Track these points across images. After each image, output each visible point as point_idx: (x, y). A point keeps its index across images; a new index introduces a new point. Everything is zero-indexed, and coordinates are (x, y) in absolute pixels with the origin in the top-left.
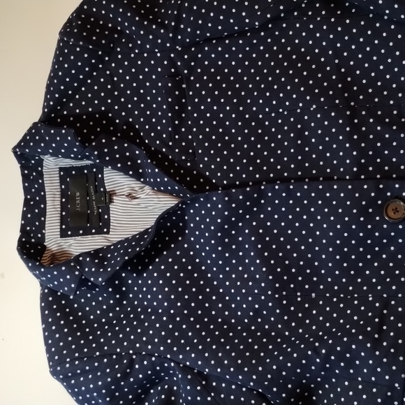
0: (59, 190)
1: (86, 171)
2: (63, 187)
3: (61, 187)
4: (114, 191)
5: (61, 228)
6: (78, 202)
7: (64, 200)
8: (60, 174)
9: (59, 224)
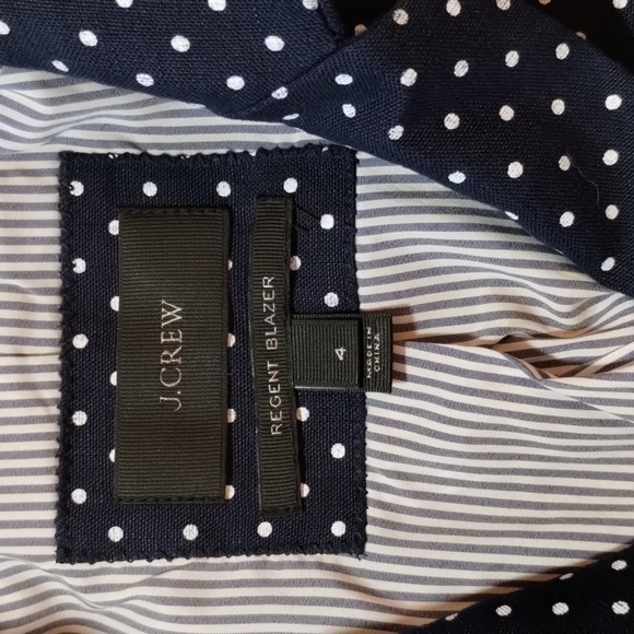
0: (56, 283)
1: (224, 189)
2: (80, 266)
3: (67, 266)
4: (406, 311)
5: (64, 505)
6: (171, 357)
7: (80, 342)
8: (64, 189)
9: (52, 480)
